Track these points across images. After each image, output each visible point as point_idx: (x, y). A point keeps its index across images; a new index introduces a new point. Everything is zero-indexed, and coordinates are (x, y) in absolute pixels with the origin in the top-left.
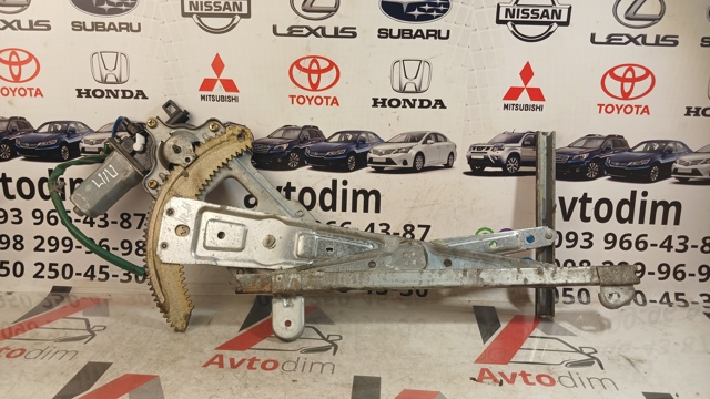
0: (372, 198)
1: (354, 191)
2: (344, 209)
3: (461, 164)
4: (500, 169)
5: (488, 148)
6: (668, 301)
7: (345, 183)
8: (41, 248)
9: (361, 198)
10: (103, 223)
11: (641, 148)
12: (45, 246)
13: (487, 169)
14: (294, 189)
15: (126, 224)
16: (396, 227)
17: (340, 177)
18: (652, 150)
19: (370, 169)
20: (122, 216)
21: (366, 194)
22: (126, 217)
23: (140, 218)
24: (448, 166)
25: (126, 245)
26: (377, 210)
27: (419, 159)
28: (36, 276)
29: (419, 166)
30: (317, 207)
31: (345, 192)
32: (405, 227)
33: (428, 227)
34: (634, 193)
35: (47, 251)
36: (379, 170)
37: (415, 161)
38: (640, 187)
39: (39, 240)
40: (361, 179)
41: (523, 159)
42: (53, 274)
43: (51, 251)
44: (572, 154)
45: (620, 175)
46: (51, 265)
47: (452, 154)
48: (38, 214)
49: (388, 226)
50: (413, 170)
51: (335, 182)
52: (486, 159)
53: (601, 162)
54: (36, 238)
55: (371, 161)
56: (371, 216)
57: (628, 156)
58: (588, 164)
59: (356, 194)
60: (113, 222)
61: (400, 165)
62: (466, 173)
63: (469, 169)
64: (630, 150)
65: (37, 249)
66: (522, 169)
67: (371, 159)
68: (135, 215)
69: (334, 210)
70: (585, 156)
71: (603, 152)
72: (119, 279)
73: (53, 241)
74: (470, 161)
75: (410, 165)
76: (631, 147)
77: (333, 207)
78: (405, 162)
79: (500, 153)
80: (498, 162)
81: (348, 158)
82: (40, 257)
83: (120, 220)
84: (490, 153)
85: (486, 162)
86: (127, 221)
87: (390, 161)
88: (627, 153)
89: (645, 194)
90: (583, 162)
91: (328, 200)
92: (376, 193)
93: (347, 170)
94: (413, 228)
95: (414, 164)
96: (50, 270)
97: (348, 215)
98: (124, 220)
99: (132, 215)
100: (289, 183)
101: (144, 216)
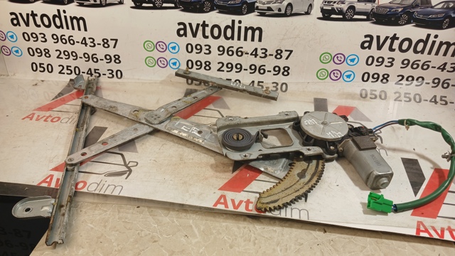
0: (257, 33)
1: (246, 27)
2: (239, 39)
3: (316, 12)
4: (341, 17)
5: (335, 2)
6: (435, 100)
7: (240, 22)
8: (60, 57)
9: (250, 32)
10: (92, 44)
11: (440, 6)
12: (62, 55)
13: (333, 16)
14: (207, 25)
15: (106, 45)
16: (271, 51)
17: (237, 18)
18: (448, 8)
19: (256, 13)
20: (103, 40)
21: (253, 30)
24: (307, 13)
25: (108, 57)
26: (260, 40)
27: (289, 8)
28: (60, 73)
29: (288, 12)
30: (222, 37)
31: (240, 28)
32: (277, 51)
33: (291, 51)
34: (429, 36)
35: (64, 58)
36: (262, 15)
37: (286, 9)
38: (433, 32)
39: (58, 53)
40: (250, 20)
41: (357, 10)
42: (69, 72)
43: (66, 59)
44: (391, 8)
45: (421, 23)
46: (68, 67)
47: (311, 5)
48: (55, 37)
49: (266, 50)
50: (285, 15)
51: (233, 21)
52: (333, 9)
53: (410, 14)
54: (56, 51)
55: (257, 8)
56: (256, 44)
57: (430, 11)
58: (401, 15)
59: (246, 29)
61: (276, 12)
62: (319, 18)
63: (321, 16)
64: (432, 7)
65: (58, 57)
66: (356, 17)
67: (257, 7)
68: (111, 40)
69: (233, 39)
70: (400, 10)
71: (413, 8)
72: (107, 76)
73: (66, 53)
74: (323, 10)
75: (283, 12)
76: (433, 4)
77: (232, 38)
78: (280, 10)
79: (342, 6)
80: (340, 12)
81: (243, 6)
83: (102, 43)
84: (336, 6)
85: (333, 12)
86: (106, 43)
87: (269, 9)
88: (429, 9)
89: (436, 36)
90: (398, 14)
91: (229, 33)
92: (260, 29)
93: (241, 14)
94: (282, 51)
95: (286, 11)
96: (68, 69)
97: (242, 43)
100: (204, 22)
101: (116, 40)
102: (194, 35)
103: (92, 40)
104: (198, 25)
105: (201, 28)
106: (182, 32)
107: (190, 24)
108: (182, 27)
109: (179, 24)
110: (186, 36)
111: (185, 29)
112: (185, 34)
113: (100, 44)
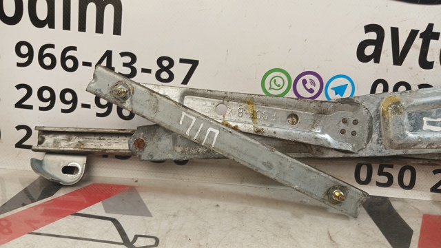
8: (26, 103)
10: (128, 71)
12: (33, 100)
14: (436, 36)
15: (165, 75)
22: (165, 63)
23: (190, 66)
28: (19, 145)
35: (36, 108)
39: (24, 91)
43: (41, 109)
48: (24, 50)
54: (19, 87)
60: (144, 70)
65: (19, 105)
68: (182, 61)
73: (46, 94)
82: (24, 117)
83: (156, 68)
86: (167, 69)
98: (163, 69)
99: (176, 61)
100: (431, 26)
101: (195, 64)
102: (398, 59)
103: (128, 59)
104: (413, 34)
105: (418, 41)
106: (369, 50)
107: (395, 31)
108: (373, 36)
109: (369, 28)
110: (377, 61)
111: (378, 43)
112: (376, 57)
113: (148, 71)
